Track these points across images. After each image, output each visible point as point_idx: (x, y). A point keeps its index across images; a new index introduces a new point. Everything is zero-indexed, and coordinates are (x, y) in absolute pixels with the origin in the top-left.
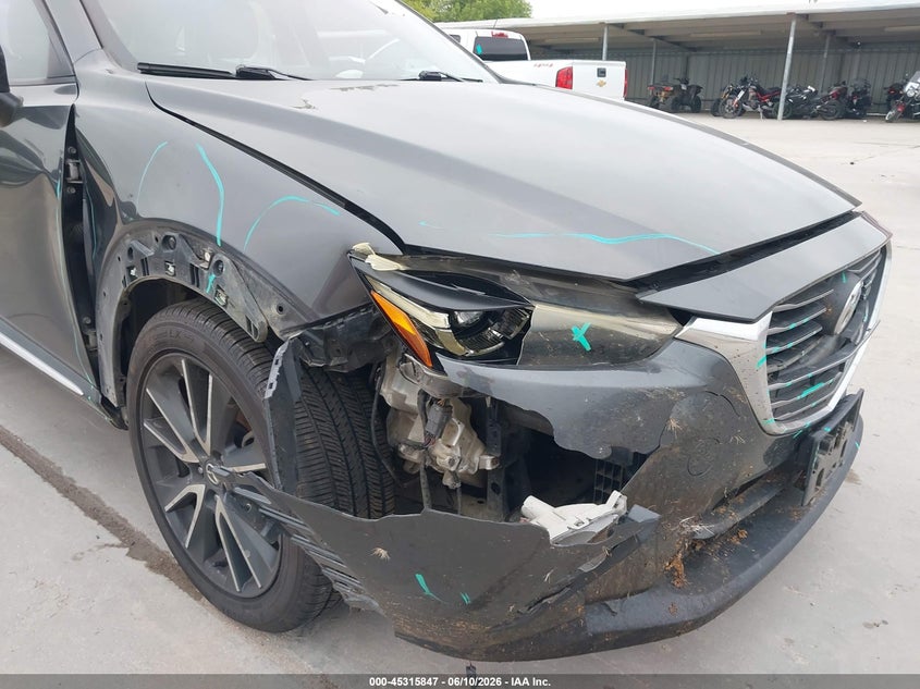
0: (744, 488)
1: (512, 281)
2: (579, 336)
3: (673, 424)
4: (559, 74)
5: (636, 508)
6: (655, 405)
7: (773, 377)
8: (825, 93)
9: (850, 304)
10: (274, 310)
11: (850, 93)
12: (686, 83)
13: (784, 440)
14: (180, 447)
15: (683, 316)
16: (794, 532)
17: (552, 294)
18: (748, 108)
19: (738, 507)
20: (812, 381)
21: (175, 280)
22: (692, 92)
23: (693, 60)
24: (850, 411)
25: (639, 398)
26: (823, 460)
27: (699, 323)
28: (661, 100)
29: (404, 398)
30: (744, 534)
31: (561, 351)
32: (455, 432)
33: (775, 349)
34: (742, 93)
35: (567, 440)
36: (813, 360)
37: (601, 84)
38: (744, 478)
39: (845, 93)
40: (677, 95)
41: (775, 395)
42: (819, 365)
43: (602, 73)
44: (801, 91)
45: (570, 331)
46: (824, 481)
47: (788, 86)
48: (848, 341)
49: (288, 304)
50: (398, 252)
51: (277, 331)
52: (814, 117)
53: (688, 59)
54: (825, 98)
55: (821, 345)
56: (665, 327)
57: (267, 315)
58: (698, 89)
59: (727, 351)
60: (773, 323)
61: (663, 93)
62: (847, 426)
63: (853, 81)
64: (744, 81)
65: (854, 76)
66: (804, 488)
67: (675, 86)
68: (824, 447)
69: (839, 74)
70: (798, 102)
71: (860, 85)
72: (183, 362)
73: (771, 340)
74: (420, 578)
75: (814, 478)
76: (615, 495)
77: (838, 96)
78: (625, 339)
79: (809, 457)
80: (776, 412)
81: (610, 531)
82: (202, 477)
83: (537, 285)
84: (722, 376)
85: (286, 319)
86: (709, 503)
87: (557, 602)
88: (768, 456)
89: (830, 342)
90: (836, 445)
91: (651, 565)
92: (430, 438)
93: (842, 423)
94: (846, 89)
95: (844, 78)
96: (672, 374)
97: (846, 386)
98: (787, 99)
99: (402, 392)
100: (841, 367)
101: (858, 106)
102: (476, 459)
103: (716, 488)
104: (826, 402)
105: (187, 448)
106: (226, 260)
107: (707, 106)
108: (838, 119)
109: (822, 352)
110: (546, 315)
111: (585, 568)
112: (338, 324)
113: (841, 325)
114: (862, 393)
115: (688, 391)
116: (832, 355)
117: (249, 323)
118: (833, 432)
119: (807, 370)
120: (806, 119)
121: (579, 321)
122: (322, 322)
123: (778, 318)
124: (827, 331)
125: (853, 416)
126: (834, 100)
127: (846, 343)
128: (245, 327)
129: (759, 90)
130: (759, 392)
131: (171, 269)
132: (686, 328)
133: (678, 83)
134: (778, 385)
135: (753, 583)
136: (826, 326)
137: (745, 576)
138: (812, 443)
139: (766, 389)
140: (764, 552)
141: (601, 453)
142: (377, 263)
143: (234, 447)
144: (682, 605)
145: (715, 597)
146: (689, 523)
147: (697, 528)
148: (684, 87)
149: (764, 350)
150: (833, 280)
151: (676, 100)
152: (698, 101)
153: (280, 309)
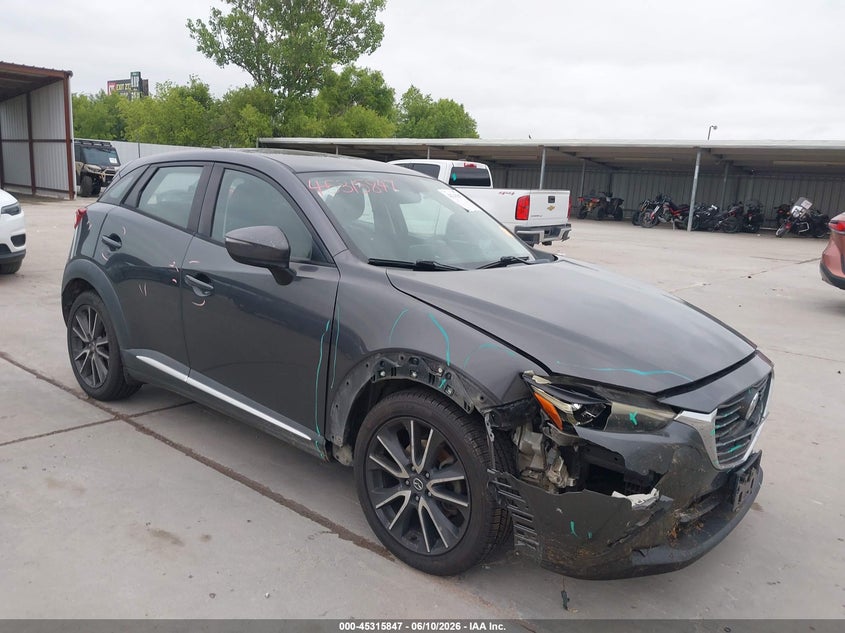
0: (703, 498)
1: (598, 390)
2: (633, 418)
3: (674, 460)
4: (520, 201)
5: (663, 496)
6: (667, 451)
7: (718, 440)
8: (726, 212)
9: (753, 404)
10: (478, 399)
11: (746, 212)
12: (610, 196)
13: (723, 473)
14: (398, 469)
15: (677, 410)
16: (729, 526)
17: (618, 397)
18: (662, 219)
19: (700, 508)
20: (735, 444)
21: (417, 380)
22: (615, 203)
23: (616, 176)
24: (755, 460)
25: (660, 448)
26: (743, 487)
27: (685, 414)
28: (589, 210)
29: (531, 445)
30: (702, 525)
31: (625, 425)
32: (559, 464)
33: (718, 427)
34: (657, 208)
35: (631, 466)
36: (734, 433)
37: (551, 208)
38: (703, 492)
39: (743, 211)
40: (602, 206)
41: (719, 449)
42: (739, 435)
43: (552, 200)
44: (705, 209)
45: (629, 415)
46: (742, 500)
47: (695, 203)
48: (752, 423)
49: (487, 396)
50: (547, 375)
51: (478, 409)
52: (716, 230)
53: (611, 175)
54: (726, 216)
55: (739, 425)
56: (669, 415)
57: (475, 401)
58: (620, 201)
59: (697, 427)
60: (718, 414)
61: (591, 204)
62: (754, 470)
63: (748, 200)
64: (660, 198)
65: (749, 198)
66: (732, 502)
67: (601, 199)
68: (742, 480)
69: (737, 195)
70: (704, 217)
71: (754, 204)
72: (412, 422)
73: (718, 422)
74: (572, 523)
75: (738, 496)
76: (654, 490)
77: (736, 214)
78: (653, 420)
79: (735, 484)
80: (720, 458)
81: (651, 507)
82: (408, 487)
83: (611, 393)
84: (695, 438)
85: (485, 403)
86: (688, 504)
87: (626, 542)
88: (715, 482)
89: (743, 424)
90: (748, 480)
91: (661, 533)
92: (547, 466)
93: (751, 467)
94: (742, 208)
95: (741, 199)
96: (673, 437)
97: (753, 447)
98: (694, 214)
99: (530, 442)
100: (750, 437)
101: (752, 222)
102: (566, 480)
103: (691, 495)
104: (742, 456)
105: (403, 470)
106: (453, 373)
107: (627, 215)
108: (737, 232)
109: (739, 428)
110: (617, 407)
111: (640, 524)
112: (511, 407)
113: (749, 414)
114: (761, 452)
115: (681, 445)
116: (744, 431)
117: (465, 404)
118: (746, 472)
119: (733, 438)
120: (711, 231)
121: (633, 411)
122: (503, 405)
123: (720, 411)
124: (742, 418)
125: (756, 464)
126: (732, 217)
127: (752, 425)
128: (462, 406)
129: (671, 206)
130: (711, 447)
131: (414, 375)
132: (679, 415)
133: (602, 195)
134: (720, 445)
135: (709, 549)
136: (742, 415)
137: (706, 544)
138: (736, 477)
139: (715, 446)
140: (713, 534)
141: (645, 472)
142: (538, 380)
143: (435, 469)
144: (676, 555)
145: (692, 552)
146: (679, 512)
147: (682, 515)
148: (608, 200)
149: (714, 427)
150: (745, 394)
151: (602, 210)
152: (621, 211)
153: (482, 398)
